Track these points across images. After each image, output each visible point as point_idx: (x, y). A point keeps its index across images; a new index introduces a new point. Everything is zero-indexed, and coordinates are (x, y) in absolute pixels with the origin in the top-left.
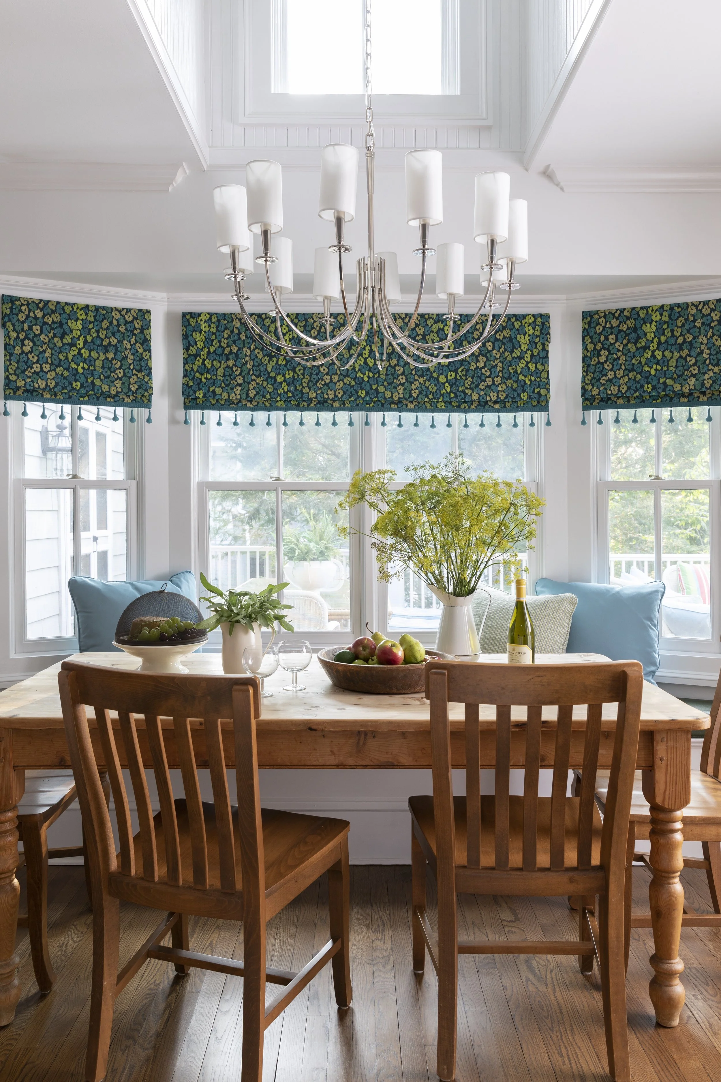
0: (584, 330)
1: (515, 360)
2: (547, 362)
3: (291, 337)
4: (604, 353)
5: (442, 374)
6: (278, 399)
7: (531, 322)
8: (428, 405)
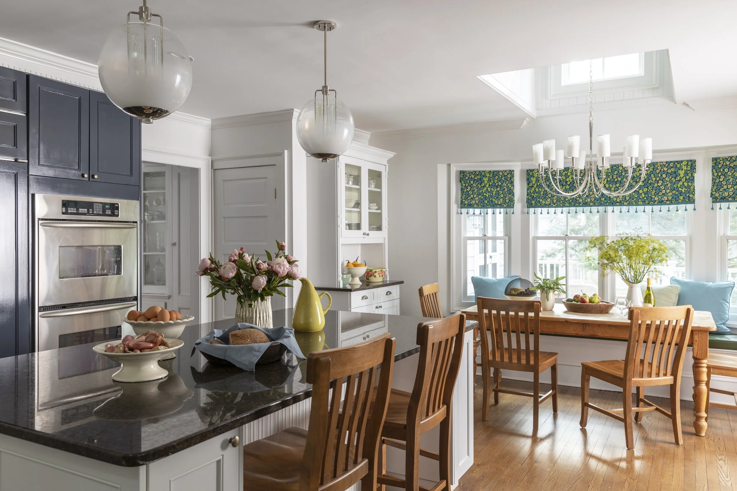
0: (713, 166)
1: (677, 181)
2: (694, 182)
3: (572, 177)
4: (722, 177)
5: (641, 189)
6: (566, 203)
7: (685, 164)
8: (634, 203)
